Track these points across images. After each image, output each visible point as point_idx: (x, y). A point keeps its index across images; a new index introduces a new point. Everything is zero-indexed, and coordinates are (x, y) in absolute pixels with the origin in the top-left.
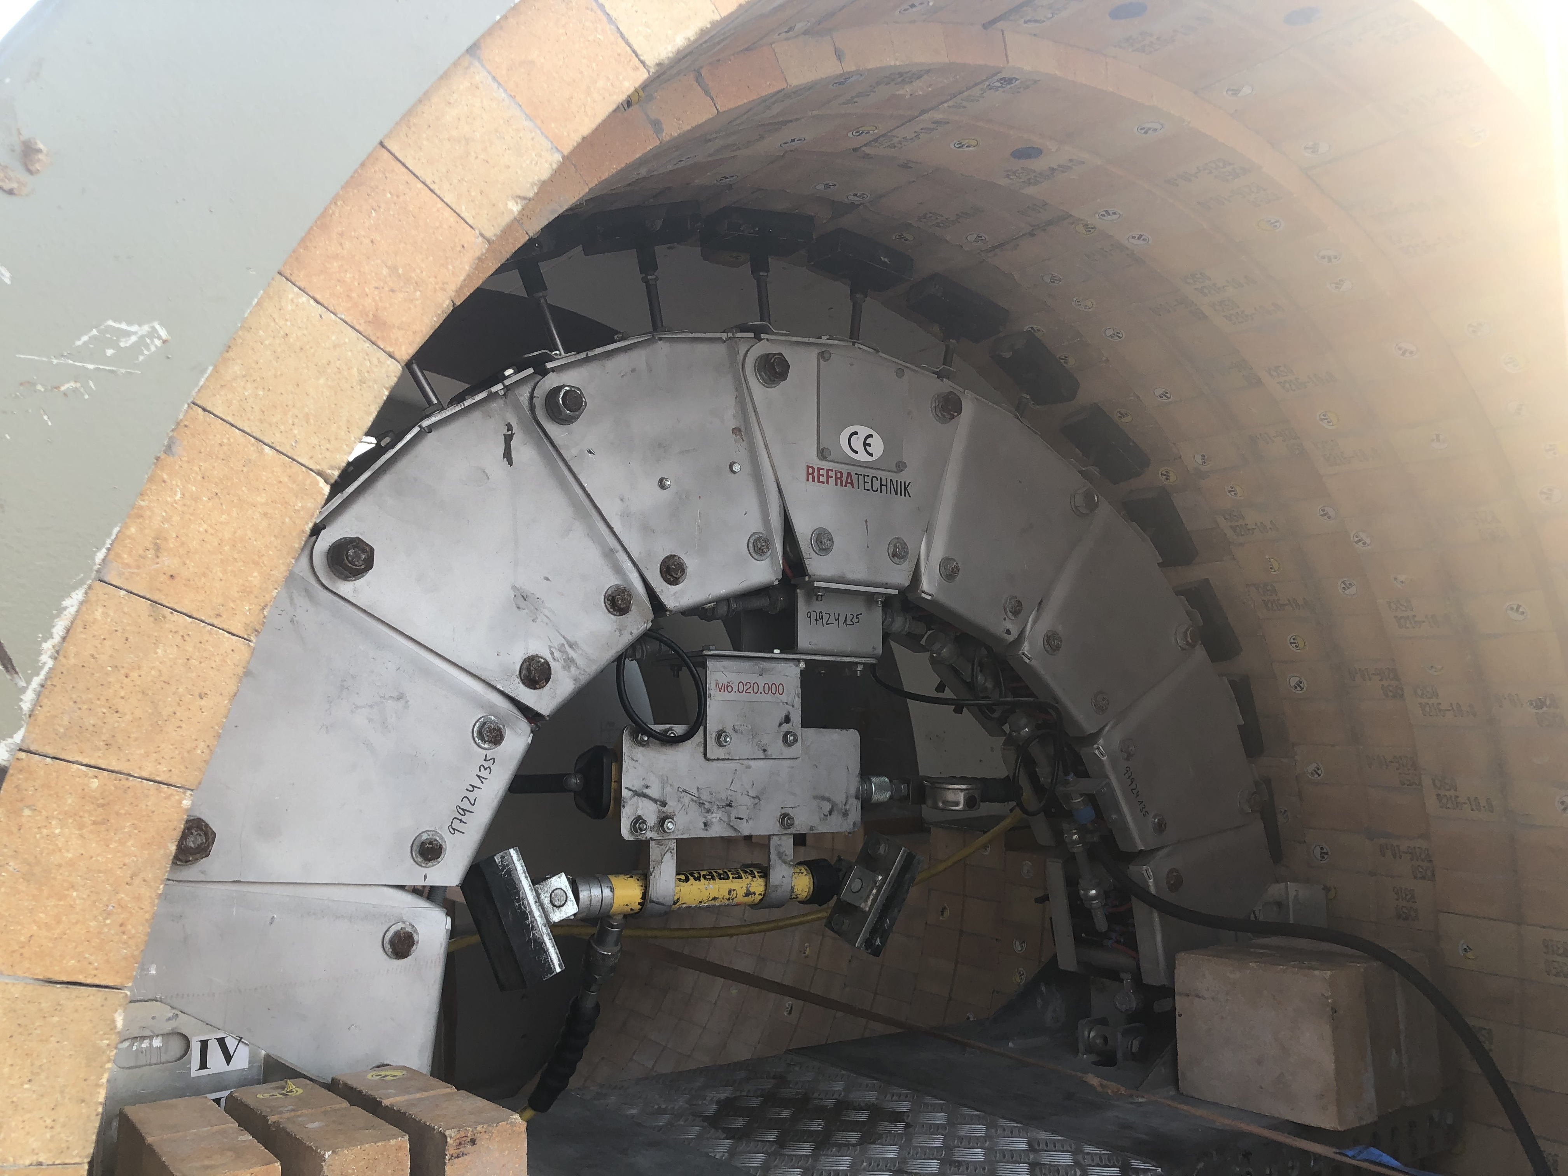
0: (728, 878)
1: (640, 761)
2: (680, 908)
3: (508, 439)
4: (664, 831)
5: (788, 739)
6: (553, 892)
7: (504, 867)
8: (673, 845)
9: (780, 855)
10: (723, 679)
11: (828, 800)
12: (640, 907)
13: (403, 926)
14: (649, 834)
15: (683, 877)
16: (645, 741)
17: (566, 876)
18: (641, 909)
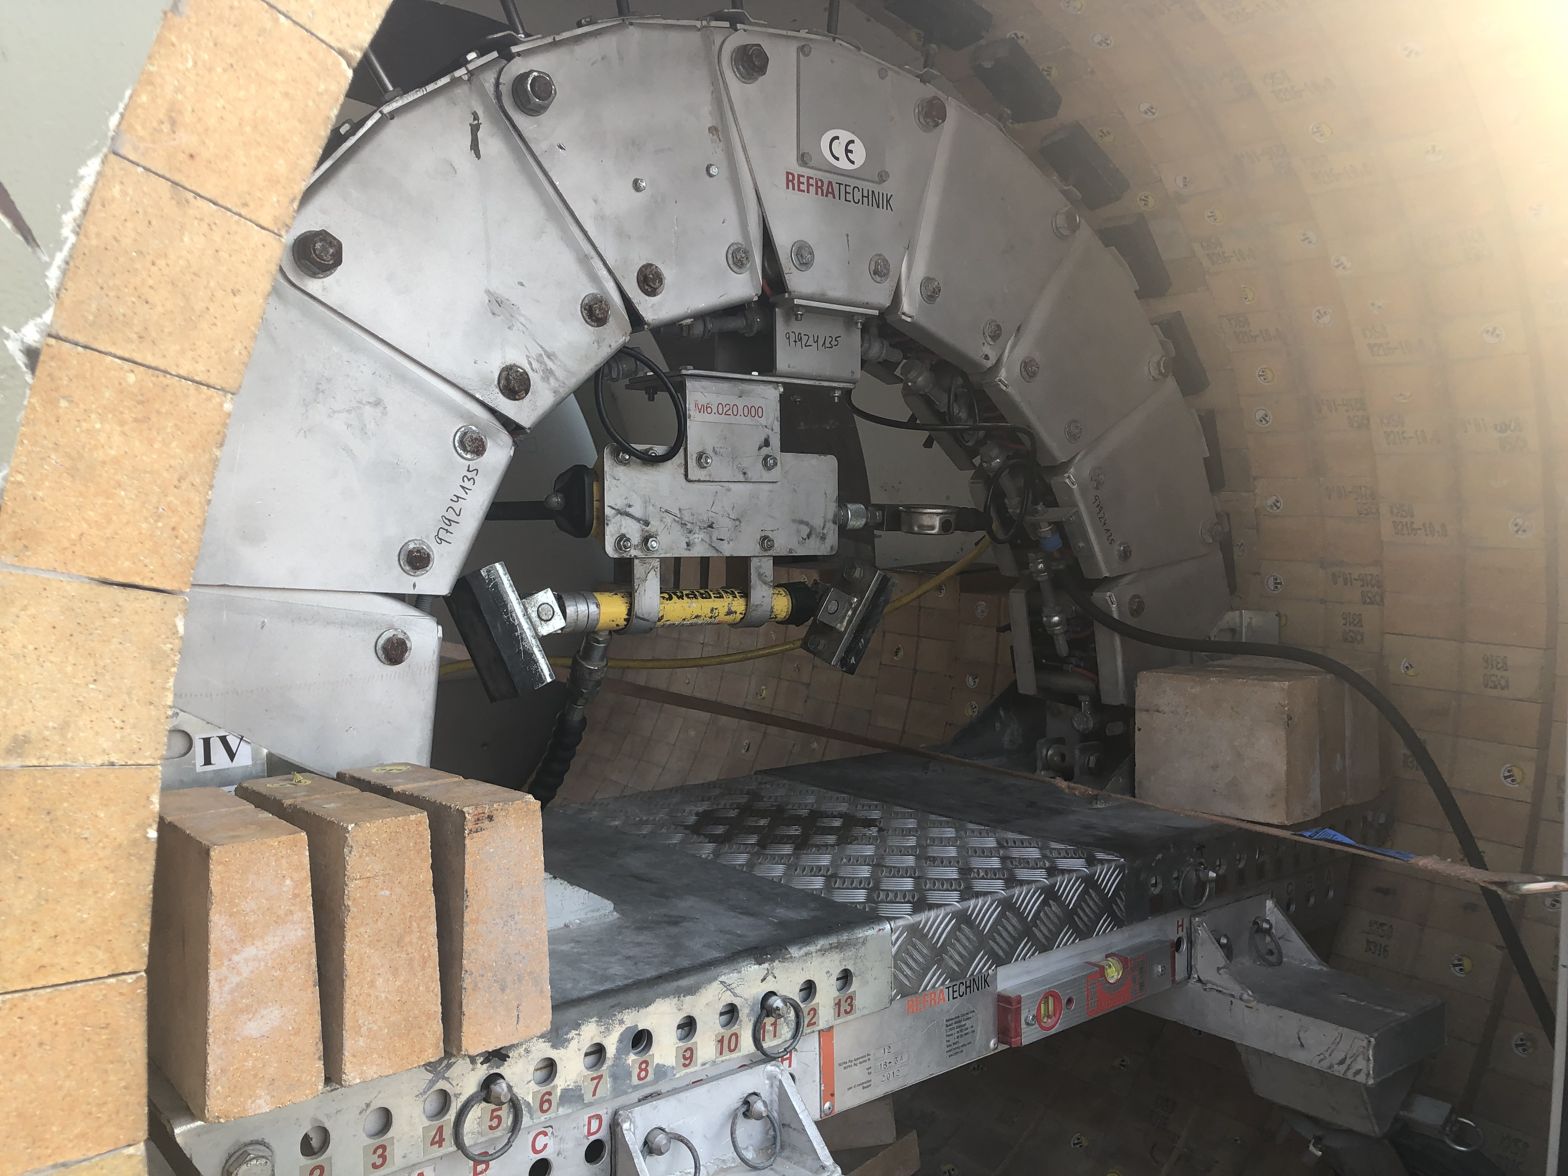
0: (710, 597)
1: (622, 480)
2: (663, 626)
3: (475, 129)
4: (648, 549)
5: (768, 463)
6: (540, 606)
7: (490, 580)
8: (657, 564)
9: (760, 575)
10: (702, 400)
11: (807, 524)
12: (625, 623)
13: (395, 633)
14: (633, 553)
15: (666, 596)
16: (626, 460)
17: (552, 591)
18: (626, 625)
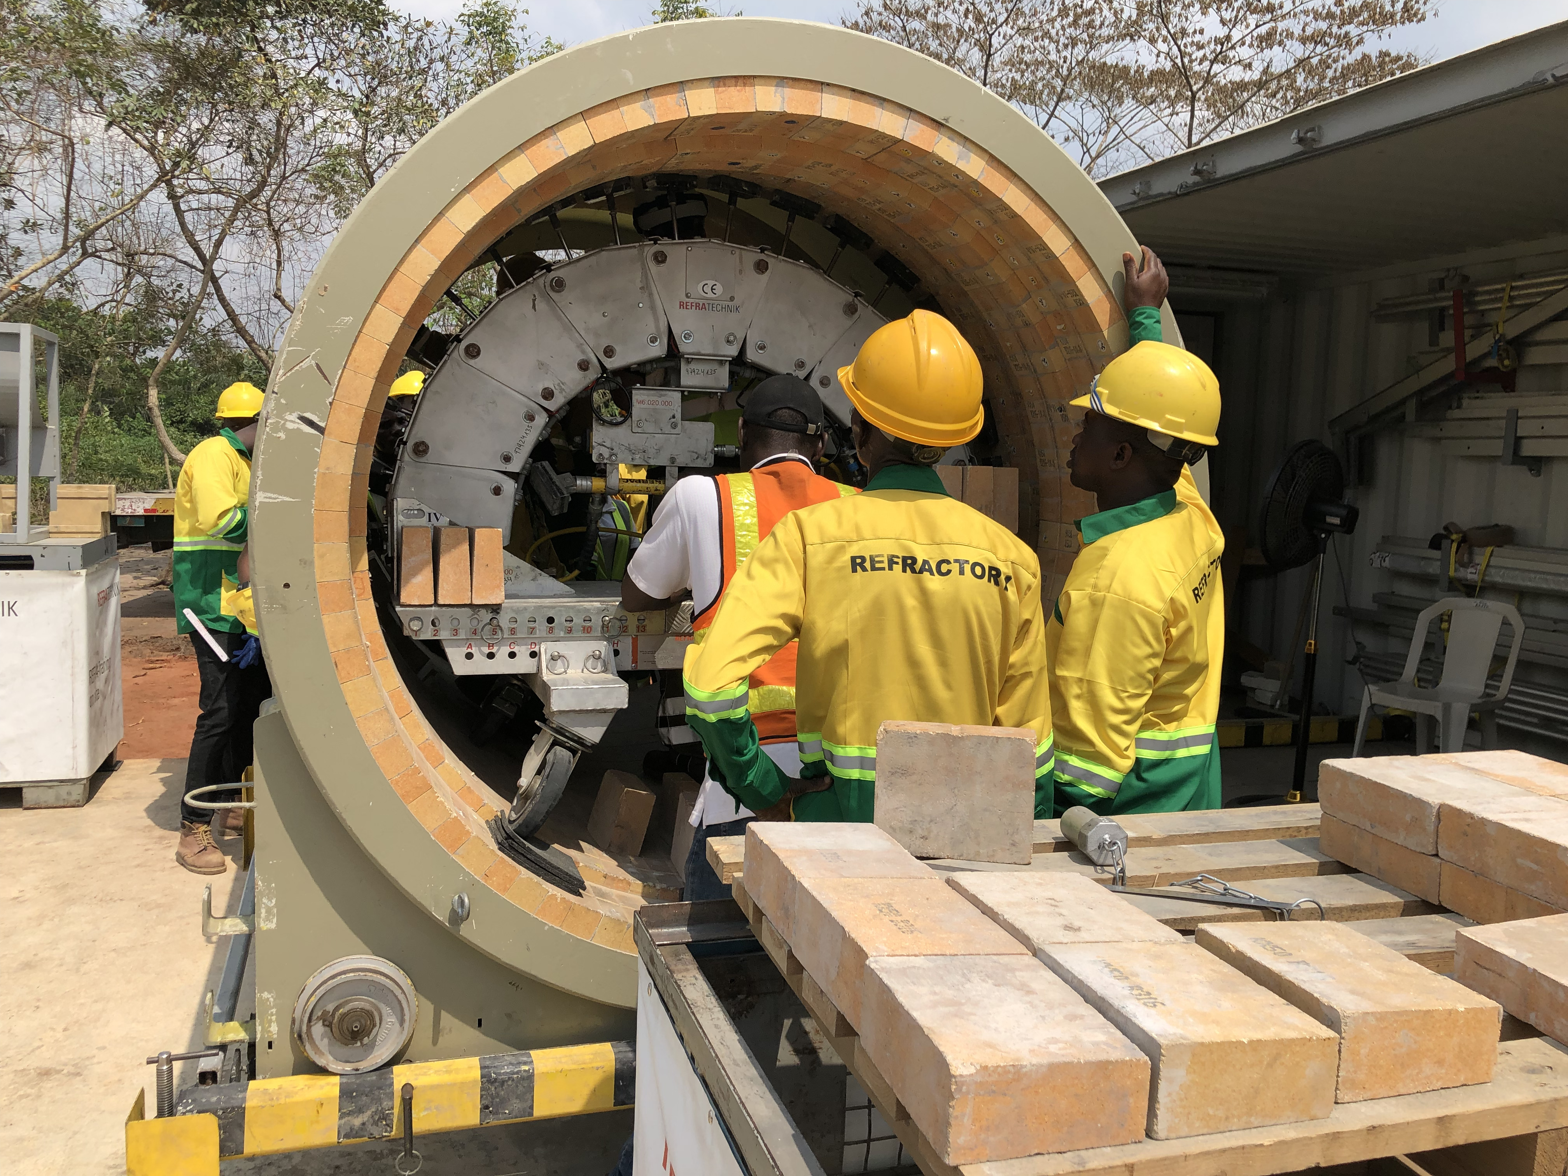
1: (600, 432)
3: (534, 300)
4: (611, 460)
5: (674, 426)
9: (670, 474)
10: (640, 398)
13: (498, 484)
14: (605, 461)
16: (603, 424)
